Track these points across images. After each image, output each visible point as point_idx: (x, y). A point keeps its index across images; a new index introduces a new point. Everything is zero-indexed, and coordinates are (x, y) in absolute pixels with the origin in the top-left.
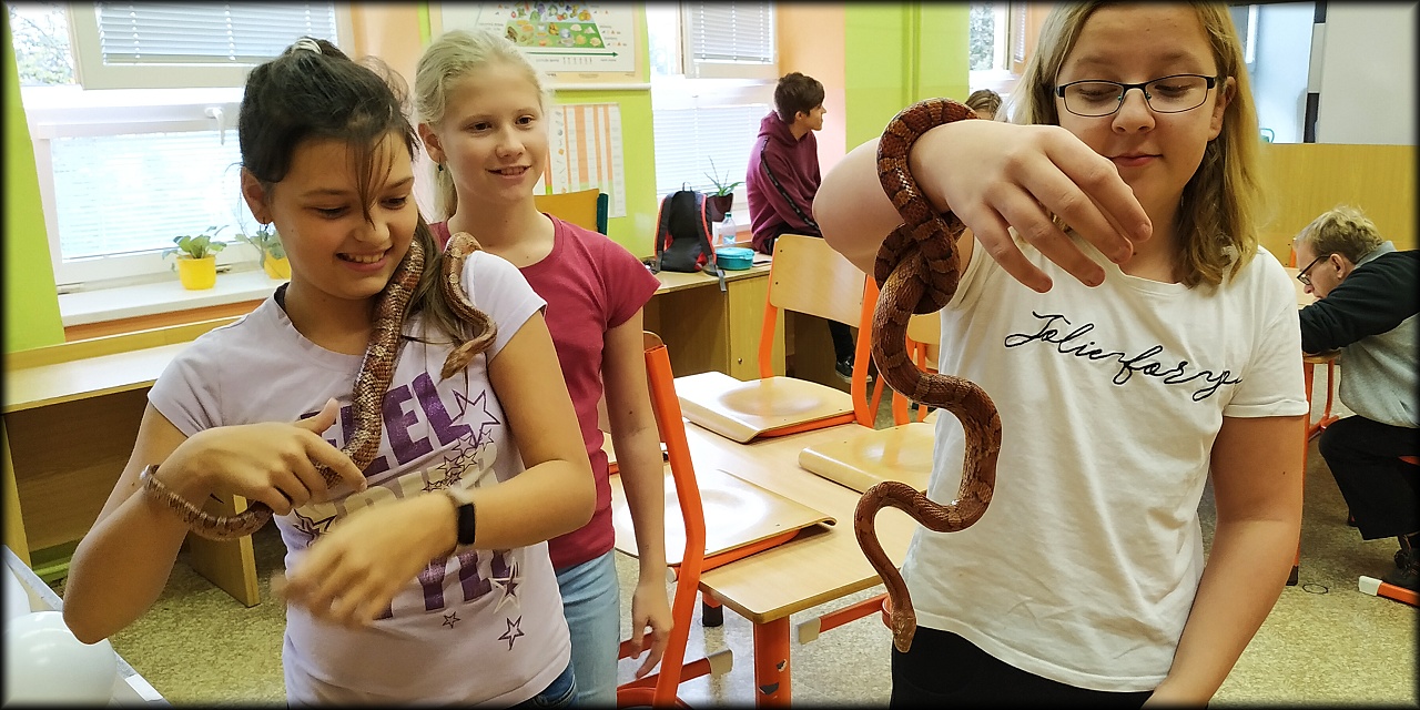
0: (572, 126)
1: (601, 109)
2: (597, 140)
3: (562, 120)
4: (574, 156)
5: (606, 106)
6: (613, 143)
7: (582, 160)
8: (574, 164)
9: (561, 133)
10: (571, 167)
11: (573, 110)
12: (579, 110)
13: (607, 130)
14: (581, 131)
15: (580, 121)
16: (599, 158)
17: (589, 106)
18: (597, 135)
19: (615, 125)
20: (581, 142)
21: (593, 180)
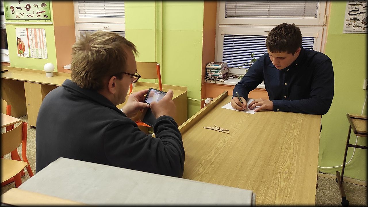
0: (33, 34)
1: (40, 30)
2: (40, 38)
3: (31, 32)
4: (34, 41)
5: (42, 29)
6: (44, 39)
7: (36, 42)
8: (34, 43)
9: (31, 35)
10: (34, 44)
11: (33, 30)
12: (35, 30)
13: (42, 36)
14: (35, 35)
15: (35, 33)
16: (40, 43)
17: (37, 29)
18: (40, 36)
19: (44, 34)
20: (36, 38)
21: (39, 48)
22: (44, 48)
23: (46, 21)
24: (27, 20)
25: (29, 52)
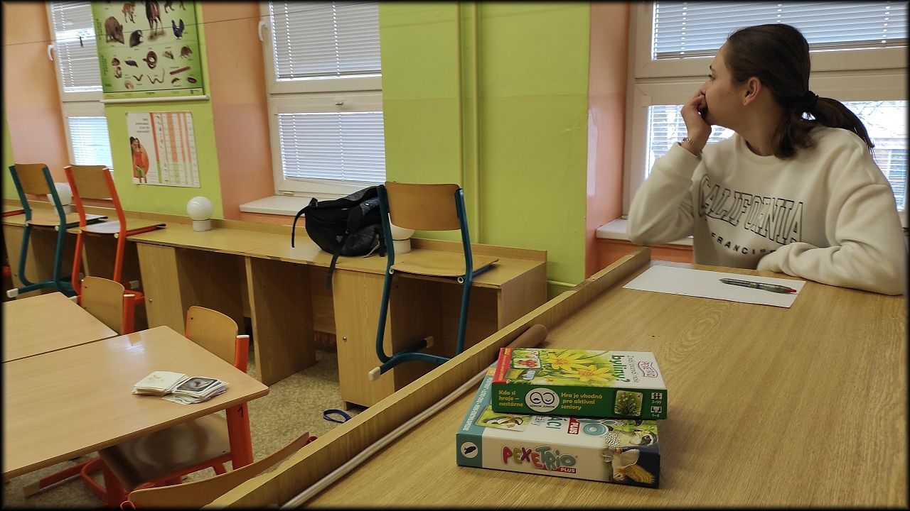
0: (166, 125)
1: (182, 115)
2: (181, 135)
3: (160, 122)
4: (168, 144)
5: (184, 113)
6: (190, 138)
7: (173, 147)
9: (160, 130)
10: (167, 151)
11: (165, 115)
12: (169, 115)
13: (186, 129)
14: (171, 129)
15: (170, 123)
16: (182, 147)
17: (174, 113)
18: (181, 132)
19: (190, 125)
20: (172, 135)
21: (180, 161)
22: (190, 161)
23: (192, 92)
24: (150, 93)
25: (157, 171)
